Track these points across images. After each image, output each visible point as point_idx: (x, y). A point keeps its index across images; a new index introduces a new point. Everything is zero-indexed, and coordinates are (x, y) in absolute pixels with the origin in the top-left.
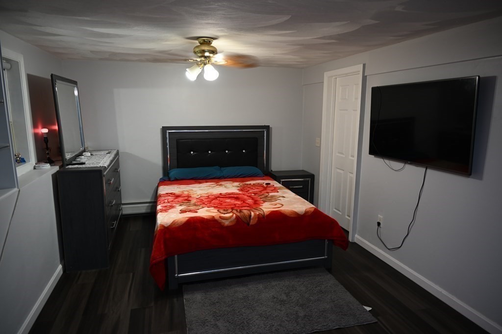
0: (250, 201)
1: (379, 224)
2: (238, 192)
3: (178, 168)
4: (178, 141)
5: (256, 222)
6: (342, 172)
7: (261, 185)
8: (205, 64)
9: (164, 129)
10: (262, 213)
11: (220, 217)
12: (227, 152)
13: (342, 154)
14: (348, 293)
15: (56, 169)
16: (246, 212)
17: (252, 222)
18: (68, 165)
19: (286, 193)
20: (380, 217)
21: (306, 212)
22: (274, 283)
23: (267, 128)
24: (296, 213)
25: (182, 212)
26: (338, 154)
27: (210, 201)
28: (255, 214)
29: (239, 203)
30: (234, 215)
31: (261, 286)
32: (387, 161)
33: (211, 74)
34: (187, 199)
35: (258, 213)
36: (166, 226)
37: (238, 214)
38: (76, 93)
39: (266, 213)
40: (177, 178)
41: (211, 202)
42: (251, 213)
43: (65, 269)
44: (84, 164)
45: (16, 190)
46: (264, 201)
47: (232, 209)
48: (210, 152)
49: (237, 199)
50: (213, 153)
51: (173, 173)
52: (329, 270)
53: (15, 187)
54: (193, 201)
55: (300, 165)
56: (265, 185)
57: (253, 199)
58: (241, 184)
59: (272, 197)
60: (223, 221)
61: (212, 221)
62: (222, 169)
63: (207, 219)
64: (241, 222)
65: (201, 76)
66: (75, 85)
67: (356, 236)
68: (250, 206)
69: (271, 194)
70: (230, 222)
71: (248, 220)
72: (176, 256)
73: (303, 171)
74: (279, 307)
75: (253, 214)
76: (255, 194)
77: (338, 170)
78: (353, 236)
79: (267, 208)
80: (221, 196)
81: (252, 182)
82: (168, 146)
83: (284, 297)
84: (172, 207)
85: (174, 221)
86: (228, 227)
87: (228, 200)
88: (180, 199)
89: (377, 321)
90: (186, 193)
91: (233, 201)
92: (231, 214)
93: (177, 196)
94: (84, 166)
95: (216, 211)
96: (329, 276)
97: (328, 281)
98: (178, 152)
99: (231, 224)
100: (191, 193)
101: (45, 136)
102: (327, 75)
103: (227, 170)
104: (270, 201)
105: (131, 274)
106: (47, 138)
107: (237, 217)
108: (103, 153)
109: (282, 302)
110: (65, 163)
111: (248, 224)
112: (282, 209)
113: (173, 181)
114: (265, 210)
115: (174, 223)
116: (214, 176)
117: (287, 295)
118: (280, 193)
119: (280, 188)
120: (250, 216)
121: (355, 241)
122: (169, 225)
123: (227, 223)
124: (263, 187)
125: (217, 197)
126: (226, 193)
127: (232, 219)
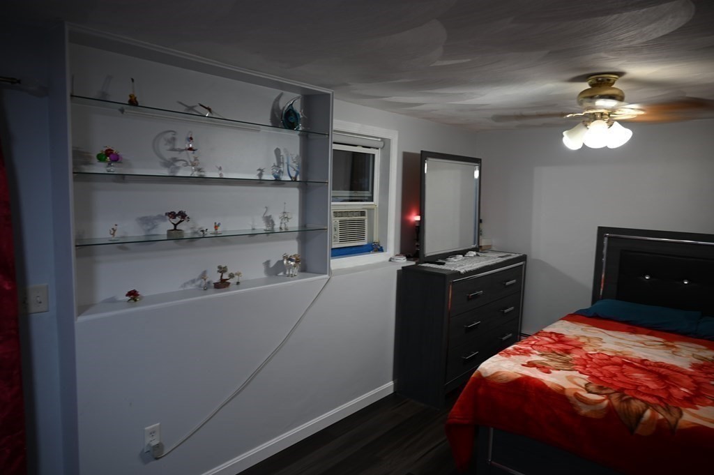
2: (686, 367)
5: (648, 432)
11: (576, 395)
16: (635, 404)
17: (639, 430)
25: (529, 364)
28: (652, 417)
29: (653, 386)
30: (606, 402)
35: (661, 417)
36: (484, 375)
37: (616, 403)
41: (601, 366)
42: (644, 411)
44: (444, 264)
54: (573, 356)
60: (580, 404)
64: (615, 421)
70: (593, 411)
71: (633, 421)
72: (492, 429)
75: (648, 413)
80: (638, 363)
84: (526, 353)
85: (497, 373)
86: (585, 419)
87: (639, 375)
95: (584, 382)
99: (593, 416)
101: (417, 225)
106: (415, 227)
107: (610, 408)
111: (631, 430)
114: (686, 418)
115: (496, 375)
120: (640, 415)
122: (488, 375)
123: (585, 410)
126: (672, 366)
127: (598, 407)
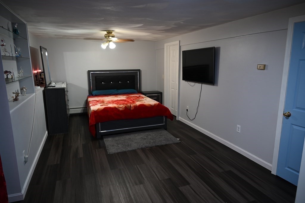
0: (131, 102)
1: (187, 110)
2: (126, 99)
3: (96, 90)
4: (96, 77)
5: (133, 109)
6: (173, 90)
7: (136, 97)
8: (110, 42)
9: (89, 72)
10: (136, 105)
11: (118, 107)
12: (120, 82)
13: (174, 81)
14: (172, 135)
15: (43, 89)
16: (129, 105)
17: (132, 109)
18: (48, 87)
19: (147, 99)
20: (188, 107)
21: (155, 105)
22: (141, 134)
23: (139, 70)
24: (151, 105)
25: (101, 106)
26: (172, 82)
27: (113, 102)
28: (133, 106)
29: (126, 102)
31: (136, 135)
32: (189, 83)
33: (112, 46)
34: (103, 102)
36: (95, 110)
37: (126, 106)
38: (47, 54)
39: (138, 105)
40: (96, 94)
43: (48, 133)
44: (55, 86)
45: (35, 94)
46: (137, 102)
47: (123, 104)
48: (112, 83)
49: (125, 101)
50: (113, 83)
51: (94, 92)
52: (166, 129)
53: (34, 93)
54: (105, 103)
55: (156, 89)
56: (138, 96)
57: (132, 101)
58: (127, 96)
59: (141, 100)
60: (119, 108)
61: (115, 109)
62: (118, 90)
63: (112, 108)
64: (127, 109)
65: (108, 47)
66: (46, 50)
67: (180, 117)
68: (131, 103)
69: (140, 99)
70: (122, 109)
71: (130, 107)
72: (100, 123)
73: (157, 91)
74: (143, 140)
75: (132, 105)
76: (133, 99)
77: (172, 89)
78: (178, 118)
79: (138, 103)
80: (118, 100)
81: (132, 96)
82: (91, 81)
83: (145, 137)
84: (96, 104)
86: (121, 111)
87: (121, 102)
88: (99, 102)
89: (180, 142)
90: (102, 100)
91: (123, 102)
92: (123, 106)
93: (98, 101)
94: (55, 87)
95: (116, 105)
96: (165, 131)
97: (165, 132)
98: (96, 83)
99: (123, 110)
100: (104, 100)
101: (36, 74)
102: (166, 45)
103: (120, 91)
104: (140, 101)
105: (79, 134)
106: (36, 75)
107: (125, 107)
108: (60, 83)
109: (145, 139)
110: (47, 86)
111: (130, 109)
112: (145, 103)
113: (94, 96)
114: (137, 104)
115: (98, 109)
116: (114, 94)
117: (147, 137)
118: (145, 99)
119: (145, 97)
120: (131, 106)
121: (179, 120)
123: (121, 109)
124: (137, 97)
125: (116, 101)
126: (120, 100)
127: (123, 108)
